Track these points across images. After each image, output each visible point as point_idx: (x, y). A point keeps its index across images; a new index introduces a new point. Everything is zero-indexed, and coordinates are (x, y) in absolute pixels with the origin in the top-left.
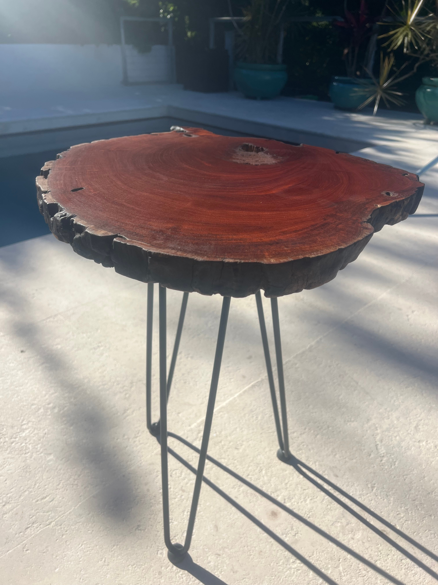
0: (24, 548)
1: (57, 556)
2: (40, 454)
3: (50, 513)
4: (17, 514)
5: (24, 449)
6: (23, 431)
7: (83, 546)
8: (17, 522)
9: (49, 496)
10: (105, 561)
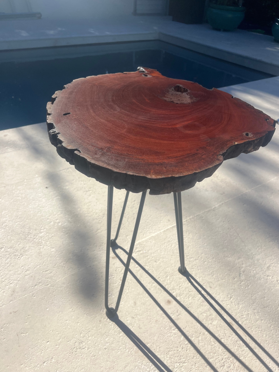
0: (33, 295)
1: (49, 302)
2: (48, 247)
3: (49, 279)
4: (32, 277)
5: (40, 243)
6: (41, 233)
7: (63, 299)
8: (31, 281)
9: (50, 270)
10: (73, 309)
